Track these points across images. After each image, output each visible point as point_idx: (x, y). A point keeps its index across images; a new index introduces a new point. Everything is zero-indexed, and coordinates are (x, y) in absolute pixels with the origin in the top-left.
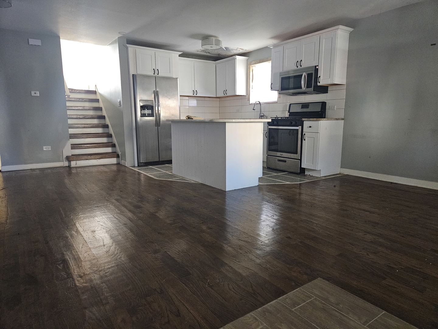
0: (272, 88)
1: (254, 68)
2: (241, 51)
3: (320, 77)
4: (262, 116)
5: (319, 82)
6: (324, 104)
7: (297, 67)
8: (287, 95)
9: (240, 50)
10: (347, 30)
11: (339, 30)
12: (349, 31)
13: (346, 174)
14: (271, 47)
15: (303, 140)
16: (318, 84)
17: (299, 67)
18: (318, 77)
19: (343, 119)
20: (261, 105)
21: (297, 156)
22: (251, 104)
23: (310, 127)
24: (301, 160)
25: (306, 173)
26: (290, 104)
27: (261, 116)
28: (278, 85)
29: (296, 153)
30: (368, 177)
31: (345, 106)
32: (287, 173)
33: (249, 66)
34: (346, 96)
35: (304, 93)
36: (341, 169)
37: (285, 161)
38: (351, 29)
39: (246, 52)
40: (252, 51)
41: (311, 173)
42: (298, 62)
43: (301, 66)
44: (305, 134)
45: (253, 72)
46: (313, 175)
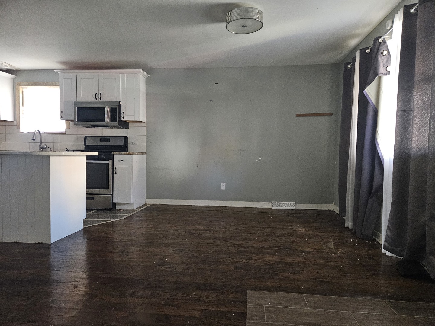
0: (62, 117)
1: (24, 90)
2: (8, 67)
3: (123, 112)
4: (43, 148)
5: (124, 118)
6: (126, 139)
7: (96, 99)
8: (82, 126)
9: (7, 65)
10: (145, 75)
11: (140, 73)
12: (146, 76)
13: (152, 204)
14: (58, 71)
15: (114, 175)
16: (122, 119)
17: (98, 100)
18: (122, 112)
19: (146, 153)
20: (42, 135)
21: (109, 191)
22: (22, 133)
23: (122, 161)
24: (112, 195)
25: (118, 208)
26: (86, 137)
27: (41, 148)
28: (72, 115)
29: (107, 188)
30: (172, 204)
31: (147, 141)
32: (96, 210)
33: (17, 87)
34: (147, 133)
35: (106, 126)
36: (146, 199)
37: (93, 198)
38: (148, 75)
39: (13, 69)
40: (22, 69)
41: (123, 207)
42: (96, 94)
43: (101, 99)
44: (116, 168)
45: (24, 94)
46: (126, 209)
